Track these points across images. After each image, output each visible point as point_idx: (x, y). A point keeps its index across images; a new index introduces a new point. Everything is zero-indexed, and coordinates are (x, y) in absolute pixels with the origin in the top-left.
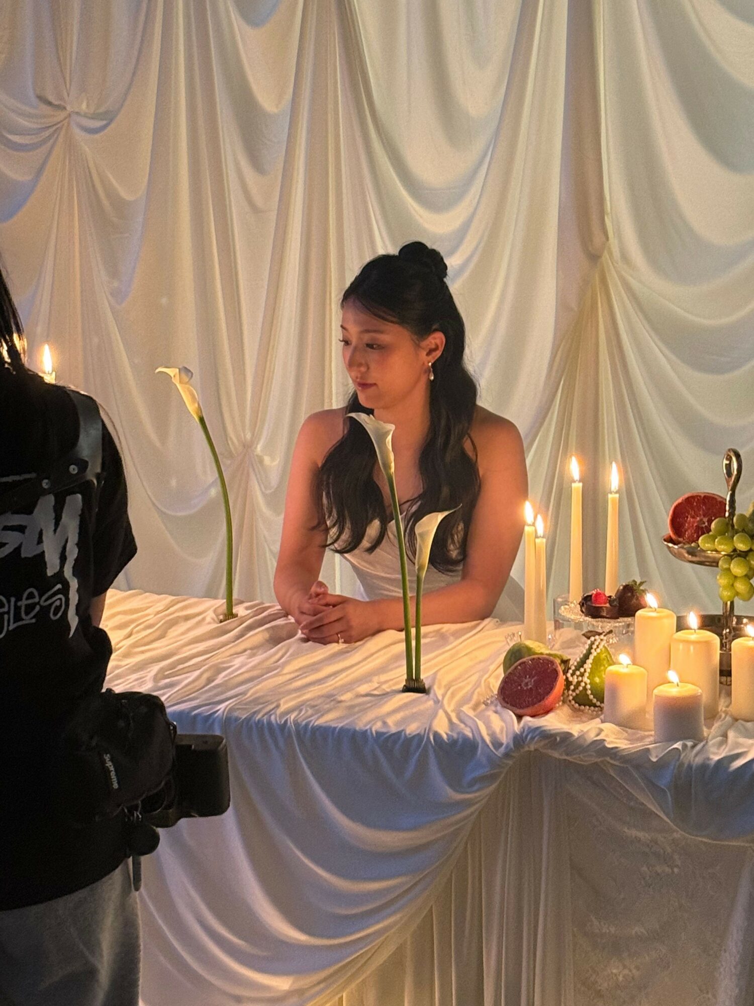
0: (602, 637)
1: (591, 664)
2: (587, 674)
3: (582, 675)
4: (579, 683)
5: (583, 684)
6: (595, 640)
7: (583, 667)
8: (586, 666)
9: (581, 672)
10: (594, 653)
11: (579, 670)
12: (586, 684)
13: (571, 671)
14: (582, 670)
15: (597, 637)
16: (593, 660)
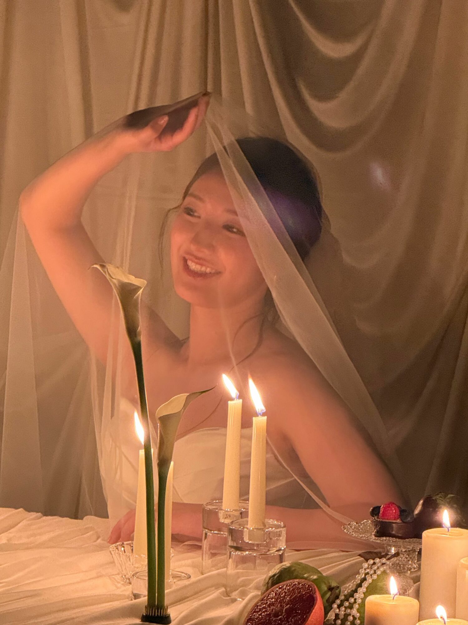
0: (384, 560)
1: (364, 593)
2: (356, 606)
3: (351, 607)
4: (346, 615)
5: (351, 618)
6: (374, 563)
7: (353, 597)
8: (357, 595)
9: (350, 603)
10: (369, 580)
11: (347, 600)
12: (354, 618)
13: (338, 602)
14: (352, 600)
15: (377, 560)
16: (367, 588)
